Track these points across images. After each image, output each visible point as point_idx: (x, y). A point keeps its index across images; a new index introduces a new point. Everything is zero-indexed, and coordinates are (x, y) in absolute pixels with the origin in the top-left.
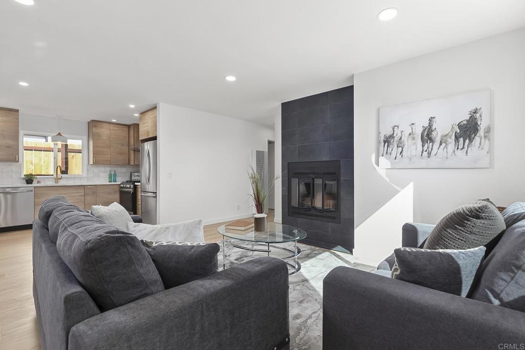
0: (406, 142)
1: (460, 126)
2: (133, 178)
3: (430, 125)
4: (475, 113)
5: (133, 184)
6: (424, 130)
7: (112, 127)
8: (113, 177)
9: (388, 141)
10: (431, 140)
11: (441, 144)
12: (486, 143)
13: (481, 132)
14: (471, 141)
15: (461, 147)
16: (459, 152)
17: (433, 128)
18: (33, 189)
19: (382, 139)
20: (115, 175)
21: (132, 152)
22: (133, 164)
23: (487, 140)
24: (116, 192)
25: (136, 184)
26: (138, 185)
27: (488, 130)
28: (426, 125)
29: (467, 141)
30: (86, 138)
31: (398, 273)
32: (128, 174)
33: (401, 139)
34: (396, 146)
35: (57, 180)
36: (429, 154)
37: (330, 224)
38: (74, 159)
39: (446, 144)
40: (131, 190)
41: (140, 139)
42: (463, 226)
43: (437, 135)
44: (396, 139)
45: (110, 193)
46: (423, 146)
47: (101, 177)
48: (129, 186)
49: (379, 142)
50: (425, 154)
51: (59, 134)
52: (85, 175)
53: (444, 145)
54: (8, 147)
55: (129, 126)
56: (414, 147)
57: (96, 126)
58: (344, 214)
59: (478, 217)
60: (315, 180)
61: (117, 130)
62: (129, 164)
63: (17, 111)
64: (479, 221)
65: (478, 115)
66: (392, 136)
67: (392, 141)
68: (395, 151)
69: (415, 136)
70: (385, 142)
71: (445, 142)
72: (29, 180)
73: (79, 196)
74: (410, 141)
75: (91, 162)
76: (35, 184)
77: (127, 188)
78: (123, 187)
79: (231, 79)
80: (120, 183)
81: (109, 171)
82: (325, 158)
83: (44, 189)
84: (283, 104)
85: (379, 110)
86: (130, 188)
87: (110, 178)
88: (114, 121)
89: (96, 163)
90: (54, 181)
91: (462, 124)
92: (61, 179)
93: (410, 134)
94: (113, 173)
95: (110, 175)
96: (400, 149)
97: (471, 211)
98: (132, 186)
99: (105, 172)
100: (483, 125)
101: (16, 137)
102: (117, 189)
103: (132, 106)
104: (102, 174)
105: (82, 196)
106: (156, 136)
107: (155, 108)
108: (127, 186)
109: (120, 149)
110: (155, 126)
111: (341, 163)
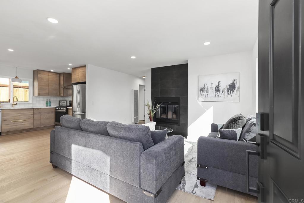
0: (209, 91)
1: (229, 85)
2: (60, 104)
3: (219, 85)
4: (234, 81)
5: (66, 107)
6: (216, 86)
7: (50, 74)
8: (48, 103)
9: (202, 90)
10: (219, 91)
11: (222, 92)
12: (238, 93)
13: (236, 88)
14: (233, 92)
15: (229, 94)
16: (229, 96)
17: (220, 86)
18: (1, 111)
19: (200, 89)
20: (50, 102)
21: (62, 89)
22: (63, 96)
23: (238, 92)
24: (53, 112)
26: (69, 108)
27: (239, 88)
28: (217, 84)
29: (232, 91)
30: (32, 80)
31: (219, 137)
32: (58, 102)
33: (207, 89)
34: (205, 92)
35: (13, 105)
36: (218, 96)
37: (175, 126)
38: (18, 92)
39: (224, 92)
40: (64, 111)
41: (72, 83)
42: (235, 122)
43: (221, 89)
44: (206, 89)
45: (49, 113)
46: (216, 93)
47: (41, 104)
48: (63, 109)
50: (217, 96)
51: (16, 77)
52: (31, 102)
53: (223, 93)
55: (60, 74)
56: (212, 93)
57: (40, 73)
58: (182, 121)
59: (240, 119)
60: (168, 106)
61: (52, 76)
62: (60, 96)
64: (240, 120)
65: (235, 82)
66: (204, 88)
67: (204, 90)
68: (205, 94)
69: (213, 88)
70: (201, 90)
71: (224, 91)
73: (29, 115)
74: (211, 90)
75: (36, 94)
77: (62, 110)
78: (57, 109)
79: (133, 57)
80: (55, 107)
82: (173, 96)
83: (8, 110)
84: (152, 69)
85: (198, 77)
86: (64, 109)
88: (52, 71)
89: (39, 95)
90: (11, 106)
91: (230, 85)
92: (16, 104)
93: (211, 88)
94: (48, 101)
95: (46, 102)
96: (207, 93)
97: (237, 117)
98: (65, 109)
99: (44, 100)
100: (237, 86)
102: (54, 110)
103: (70, 65)
104: (42, 102)
105: (32, 115)
106: (86, 82)
107: (85, 66)
108: (61, 109)
109: (54, 87)
110: (85, 76)
111: (181, 98)
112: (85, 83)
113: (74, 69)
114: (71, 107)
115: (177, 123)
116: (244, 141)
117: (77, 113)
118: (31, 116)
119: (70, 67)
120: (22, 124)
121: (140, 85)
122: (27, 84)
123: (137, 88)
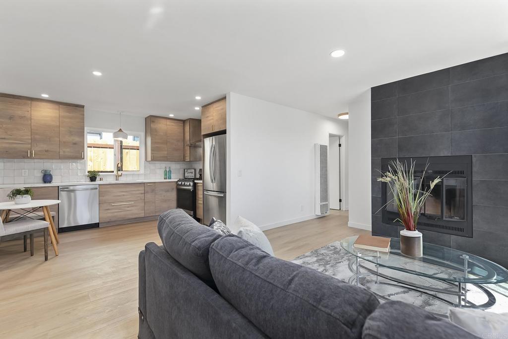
2: (186, 175)
5: (193, 181)
7: (169, 122)
8: (167, 174)
18: (97, 186)
20: (170, 171)
21: (188, 148)
22: (188, 160)
24: (173, 189)
25: (196, 181)
26: (198, 183)
30: (143, 134)
32: (182, 172)
35: (117, 177)
37: (453, 237)
38: (128, 155)
40: (190, 188)
41: (202, 134)
45: (167, 191)
47: (156, 175)
48: (188, 184)
51: (120, 130)
52: (142, 172)
54: (75, 144)
55: (184, 122)
57: (153, 122)
61: (172, 125)
62: (184, 160)
63: (83, 107)
72: (93, 177)
73: (139, 194)
75: (149, 158)
76: (98, 182)
77: (187, 186)
78: (181, 185)
80: (177, 180)
81: (164, 167)
82: (447, 153)
83: (108, 186)
84: (373, 89)
86: (190, 185)
87: (166, 174)
88: (171, 116)
89: (154, 159)
90: (115, 178)
92: (121, 176)
94: (168, 170)
95: (166, 171)
99: (161, 169)
101: (81, 134)
102: (175, 186)
103: (198, 98)
104: (158, 171)
105: (142, 194)
106: (226, 130)
107: (224, 98)
108: (186, 183)
109: (175, 145)
110: (224, 119)
111: (474, 160)
112: (224, 132)
113: (205, 107)
114: (201, 182)
115: (462, 230)
117: (210, 193)
118: (140, 195)
119: (196, 103)
120: (128, 209)
121: (331, 136)
122: (136, 144)
123: (325, 141)
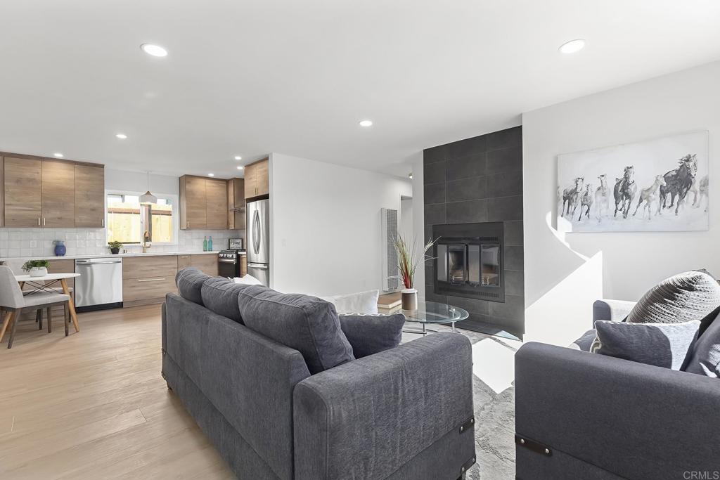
0: (593, 199)
1: (666, 177)
2: (232, 246)
3: (626, 177)
4: (687, 161)
5: (237, 253)
6: (618, 184)
7: (208, 182)
8: (207, 244)
9: (569, 197)
10: (628, 196)
11: (641, 201)
12: (702, 199)
13: (696, 186)
14: (682, 197)
15: (668, 204)
16: (665, 211)
17: (631, 181)
18: (121, 260)
19: (562, 195)
20: (211, 242)
21: (232, 214)
22: (233, 228)
23: (704, 196)
24: (213, 263)
25: (239, 253)
26: (241, 255)
27: (705, 183)
28: (621, 176)
29: (677, 197)
30: (176, 197)
32: (226, 242)
33: (586, 194)
34: (580, 203)
35: (145, 248)
36: (626, 213)
37: (490, 303)
38: (159, 222)
39: (648, 201)
40: (233, 260)
41: (245, 198)
42: (673, 299)
43: (636, 190)
44: (581, 195)
45: (207, 265)
46: (617, 204)
47: (193, 246)
48: (231, 256)
49: (557, 199)
50: (620, 213)
51: (148, 193)
52: (176, 242)
53: (645, 202)
54: (93, 210)
55: (227, 182)
56: (605, 205)
57: (189, 182)
58: (509, 291)
59: (691, 289)
60: (470, 247)
61: (213, 186)
62: (228, 228)
63: (102, 166)
64: (692, 293)
65: (691, 164)
66: (575, 192)
67: (574, 198)
68: (579, 210)
69: (606, 191)
70: (565, 199)
71: (647, 198)
72: (115, 249)
73: (171, 268)
74: (600, 198)
75: (184, 226)
76: (121, 254)
77: (229, 258)
78: (223, 258)
79: (366, 124)
80: (218, 252)
81: (203, 237)
82: (483, 220)
83: (134, 259)
84: (424, 151)
85: (556, 159)
87: (205, 246)
88: (211, 175)
89: (190, 227)
90: (142, 250)
91: (670, 175)
92: (149, 247)
93: (599, 189)
94: (208, 240)
95: (205, 241)
96: (586, 207)
97: (683, 282)
98: (235, 256)
99: (199, 239)
100: (698, 177)
101: (100, 197)
102: (215, 259)
103: (238, 158)
104: (196, 241)
105: (175, 268)
106: (268, 195)
107: (266, 159)
108: (228, 255)
109: (217, 210)
110: (266, 182)
111: (505, 226)
112: (266, 197)
113: (249, 166)
114: (245, 253)
115: (497, 296)
116: (705, 374)
117: (254, 266)
118: (172, 270)
119: (239, 163)
120: (158, 286)
121: (402, 198)
122: (169, 208)
123: (396, 205)
